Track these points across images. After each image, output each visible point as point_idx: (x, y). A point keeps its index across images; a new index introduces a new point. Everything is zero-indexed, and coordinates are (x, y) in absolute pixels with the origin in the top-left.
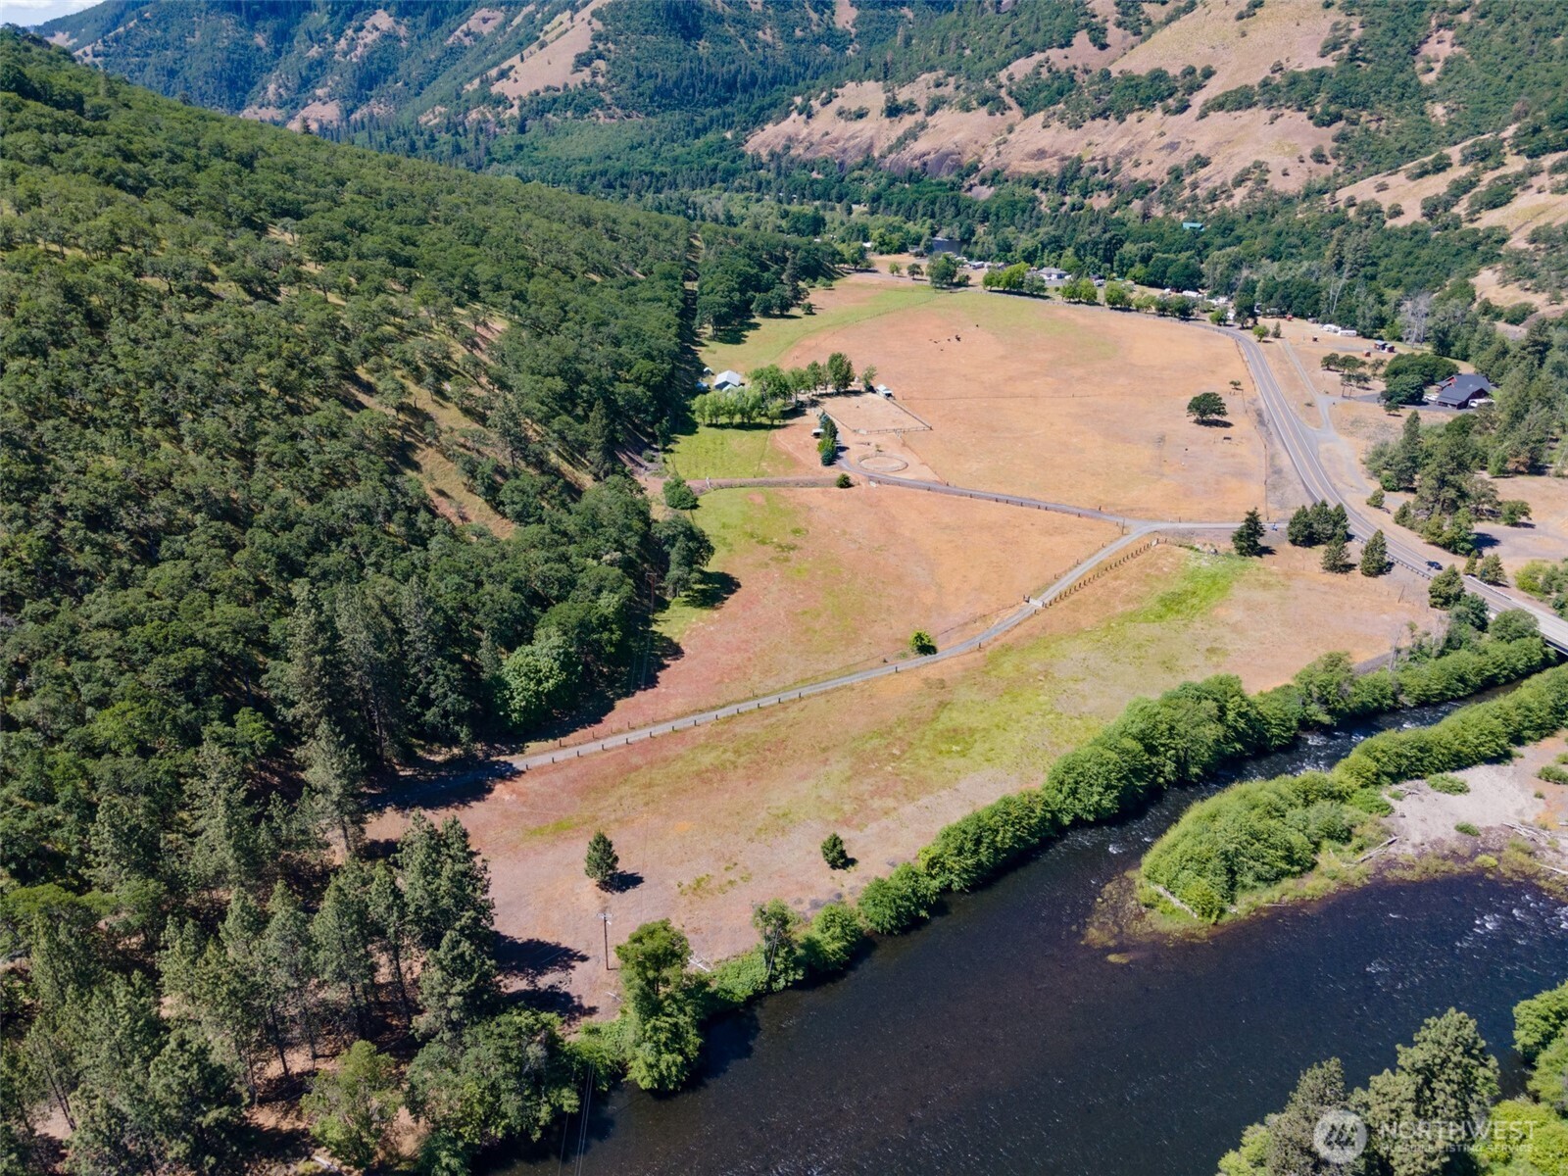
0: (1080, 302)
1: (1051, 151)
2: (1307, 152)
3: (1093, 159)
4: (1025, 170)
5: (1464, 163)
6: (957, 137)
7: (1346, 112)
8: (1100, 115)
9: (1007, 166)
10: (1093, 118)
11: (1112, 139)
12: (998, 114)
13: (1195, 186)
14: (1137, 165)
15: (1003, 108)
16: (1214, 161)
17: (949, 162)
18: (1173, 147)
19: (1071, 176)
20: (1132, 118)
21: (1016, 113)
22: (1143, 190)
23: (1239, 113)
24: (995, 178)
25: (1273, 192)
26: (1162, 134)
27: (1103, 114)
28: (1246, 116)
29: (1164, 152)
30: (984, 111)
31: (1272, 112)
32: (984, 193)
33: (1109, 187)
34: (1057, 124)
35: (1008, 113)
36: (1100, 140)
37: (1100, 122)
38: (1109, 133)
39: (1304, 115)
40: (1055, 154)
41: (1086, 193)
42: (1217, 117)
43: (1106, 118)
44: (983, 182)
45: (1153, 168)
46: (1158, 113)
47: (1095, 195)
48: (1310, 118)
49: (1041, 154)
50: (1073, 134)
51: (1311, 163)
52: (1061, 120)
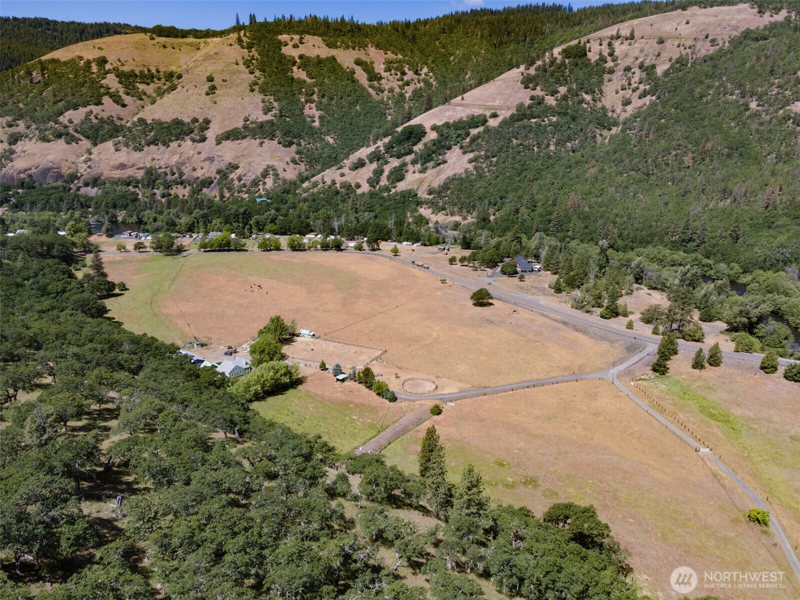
0: (270, 250)
1: (130, 164)
2: (288, 159)
3: (160, 168)
4: (117, 176)
5: (371, 162)
6: (50, 158)
7: (295, 140)
8: (152, 143)
9: (101, 174)
10: (148, 145)
11: (166, 156)
12: (74, 144)
13: (240, 179)
14: (194, 170)
15: (77, 141)
16: (241, 165)
17: (51, 173)
18: (211, 159)
19: (152, 178)
20: (173, 145)
21: (86, 143)
22: (207, 183)
23: (239, 141)
24: (95, 182)
25: (285, 181)
26: (199, 153)
27: (154, 142)
28: (245, 143)
29: (207, 162)
30: (61, 142)
31: (258, 140)
32: (92, 192)
33: (182, 183)
34: (125, 148)
35: (79, 142)
36: (159, 157)
37: (153, 147)
38: (164, 153)
39: (276, 142)
40: (133, 166)
41: (168, 186)
42: (227, 144)
43: (157, 145)
44: (86, 185)
45: (206, 171)
46: (189, 142)
47: (174, 187)
48: (280, 143)
49: (122, 166)
50: (138, 155)
51: (292, 165)
52: (127, 146)
